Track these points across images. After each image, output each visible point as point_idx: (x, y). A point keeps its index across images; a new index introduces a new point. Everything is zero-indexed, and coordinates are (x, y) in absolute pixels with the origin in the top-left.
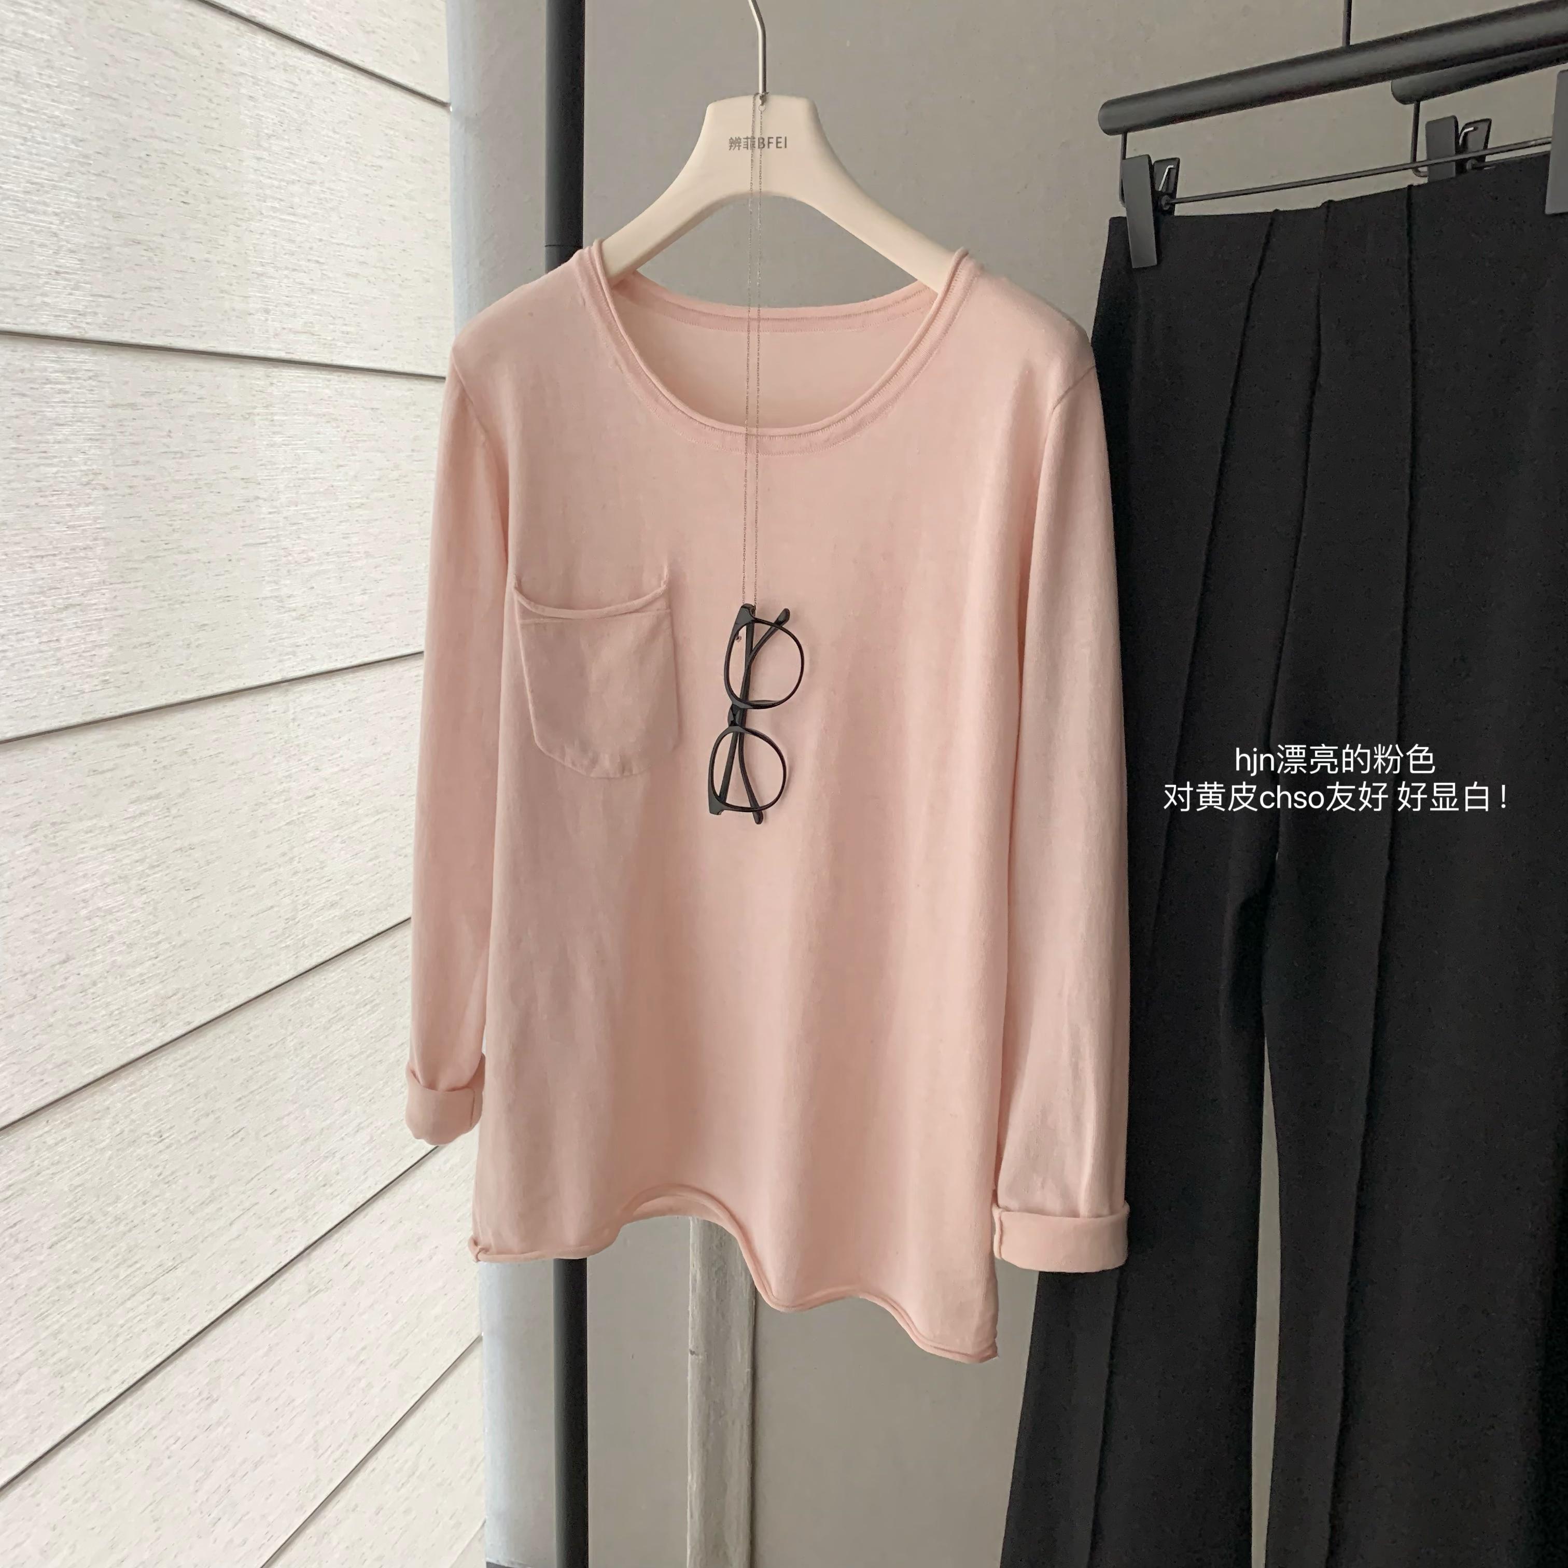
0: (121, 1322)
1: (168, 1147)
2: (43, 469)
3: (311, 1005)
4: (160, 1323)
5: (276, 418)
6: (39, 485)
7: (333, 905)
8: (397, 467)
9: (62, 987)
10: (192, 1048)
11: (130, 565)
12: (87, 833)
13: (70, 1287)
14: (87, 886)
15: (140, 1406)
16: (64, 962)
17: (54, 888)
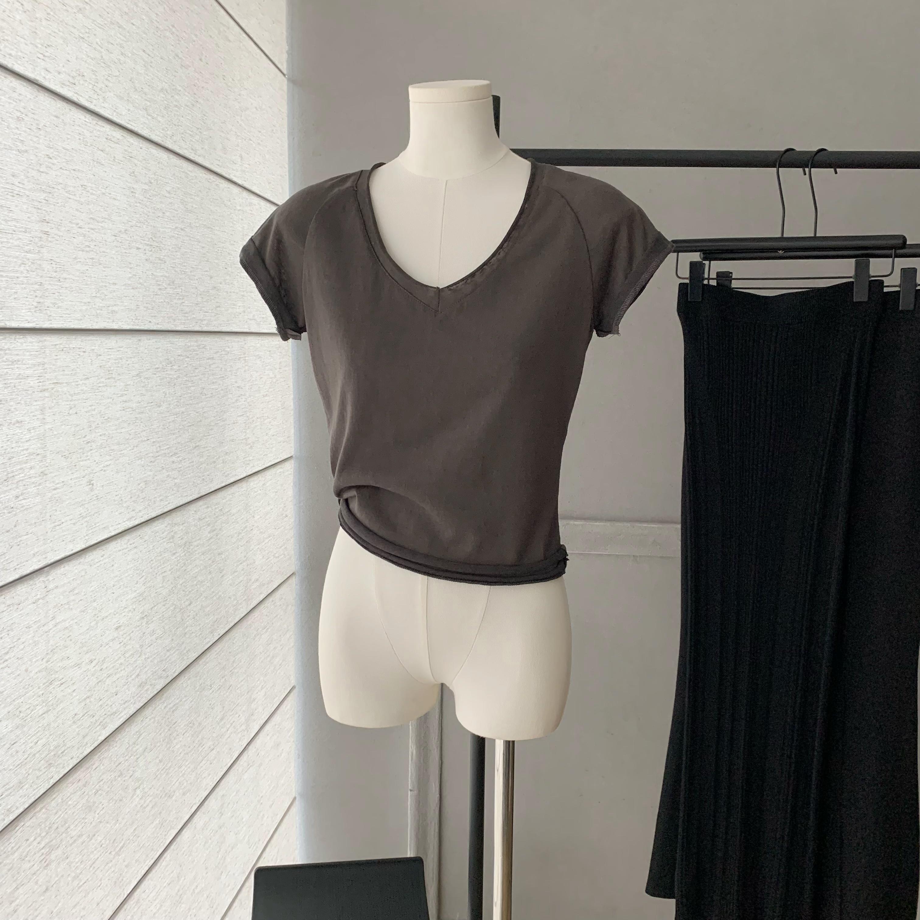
0: (199, 773)
1: (213, 692)
2: (192, 388)
3: (250, 628)
4: (209, 775)
5: (247, 358)
6: (190, 395)
7: (257, 580)
8: (275, 376)
9: (189, 616)
10: (220, 646)
11: (211, 427)
12: (198, 546)
13: (187, 754)
14: (197, 571)
15: (203, 813)
16: (190, 605)
17: (188, 572)
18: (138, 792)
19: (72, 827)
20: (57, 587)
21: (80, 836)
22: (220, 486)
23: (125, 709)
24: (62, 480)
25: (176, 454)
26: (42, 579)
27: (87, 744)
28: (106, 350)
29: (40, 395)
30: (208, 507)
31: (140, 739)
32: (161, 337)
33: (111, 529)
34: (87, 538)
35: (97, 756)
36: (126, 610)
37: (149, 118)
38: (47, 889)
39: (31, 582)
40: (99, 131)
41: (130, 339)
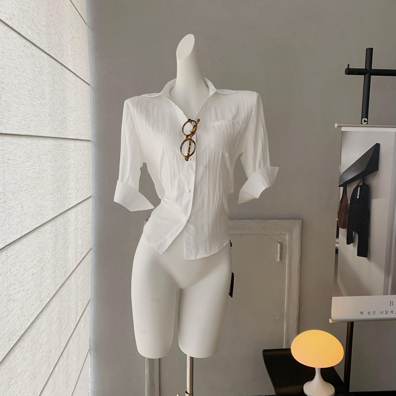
0: (60, 340)
1: (65, 303)
5: (76, 151)
6: (57, 167)
7: (79, 252)
8: (86, 159)
11: (64, 182)
12: (60, 236)
14: (60, 248)
17: (57, 248)
18: (41, 350)
20: (11, 255)
22: (67, 209)
23: (36, 312)
27: (23, 329)
28: (27, 145)
29: (3, 164)
30: (63, 218)
32: (46, 139)
34: (21, 232)
35: (26, 335)
37: (40, 38)
40: (21, 42)
41: (35, 140)
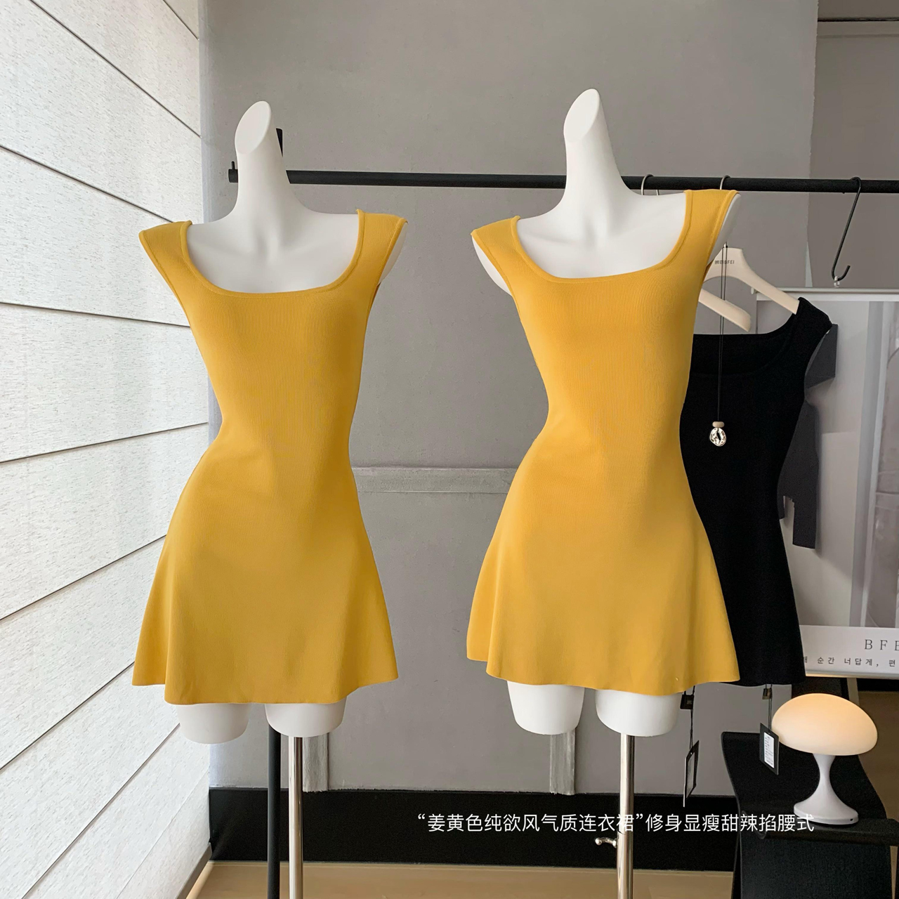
2: (126, 358)
6: (124, 363)
9: (126, 520)
11: (140, 388)
12: (131, 472)
14: (131, 489)
16: (126, 512)
18: (90, 632)
19: (47, 636)
20: (35, 472)
21: (52, 644)
23: (80, 569)
24: (37, 403)
25: (113, 402)
26: (26, 463)
27: (55, 584)
28: (65, 324)
29: (24, 346)
30: (137, 445)
31: (92, 595)
32: (103, 320)
33: (69, 443)
34: (54, 445)
35: (62, 594)
36: (81, 502)
37: (93, 172)
38: (31, 670)
39: (19, 464)
40: (59, 182)
41: (81, 318)
